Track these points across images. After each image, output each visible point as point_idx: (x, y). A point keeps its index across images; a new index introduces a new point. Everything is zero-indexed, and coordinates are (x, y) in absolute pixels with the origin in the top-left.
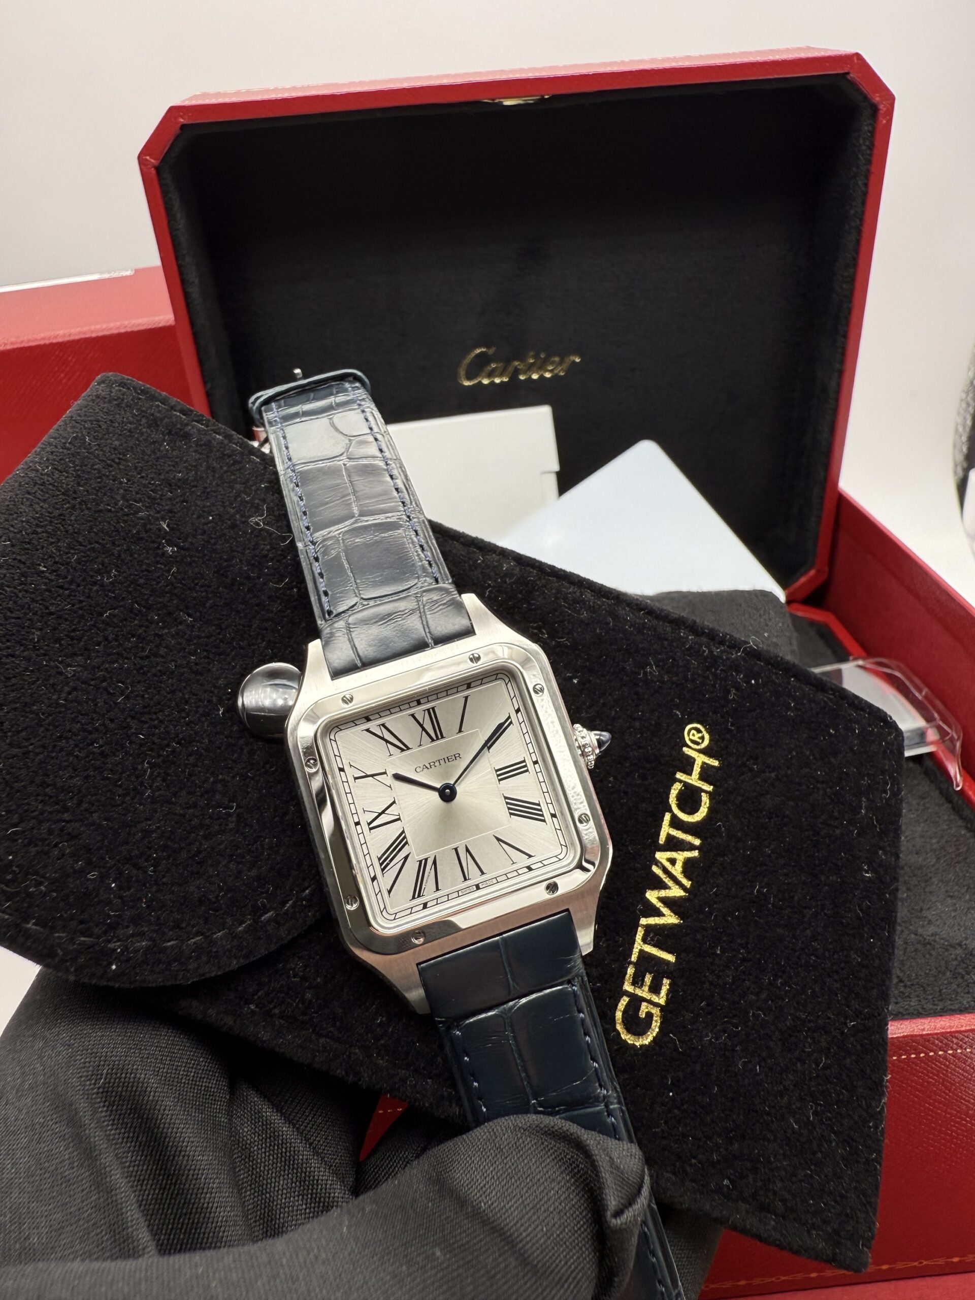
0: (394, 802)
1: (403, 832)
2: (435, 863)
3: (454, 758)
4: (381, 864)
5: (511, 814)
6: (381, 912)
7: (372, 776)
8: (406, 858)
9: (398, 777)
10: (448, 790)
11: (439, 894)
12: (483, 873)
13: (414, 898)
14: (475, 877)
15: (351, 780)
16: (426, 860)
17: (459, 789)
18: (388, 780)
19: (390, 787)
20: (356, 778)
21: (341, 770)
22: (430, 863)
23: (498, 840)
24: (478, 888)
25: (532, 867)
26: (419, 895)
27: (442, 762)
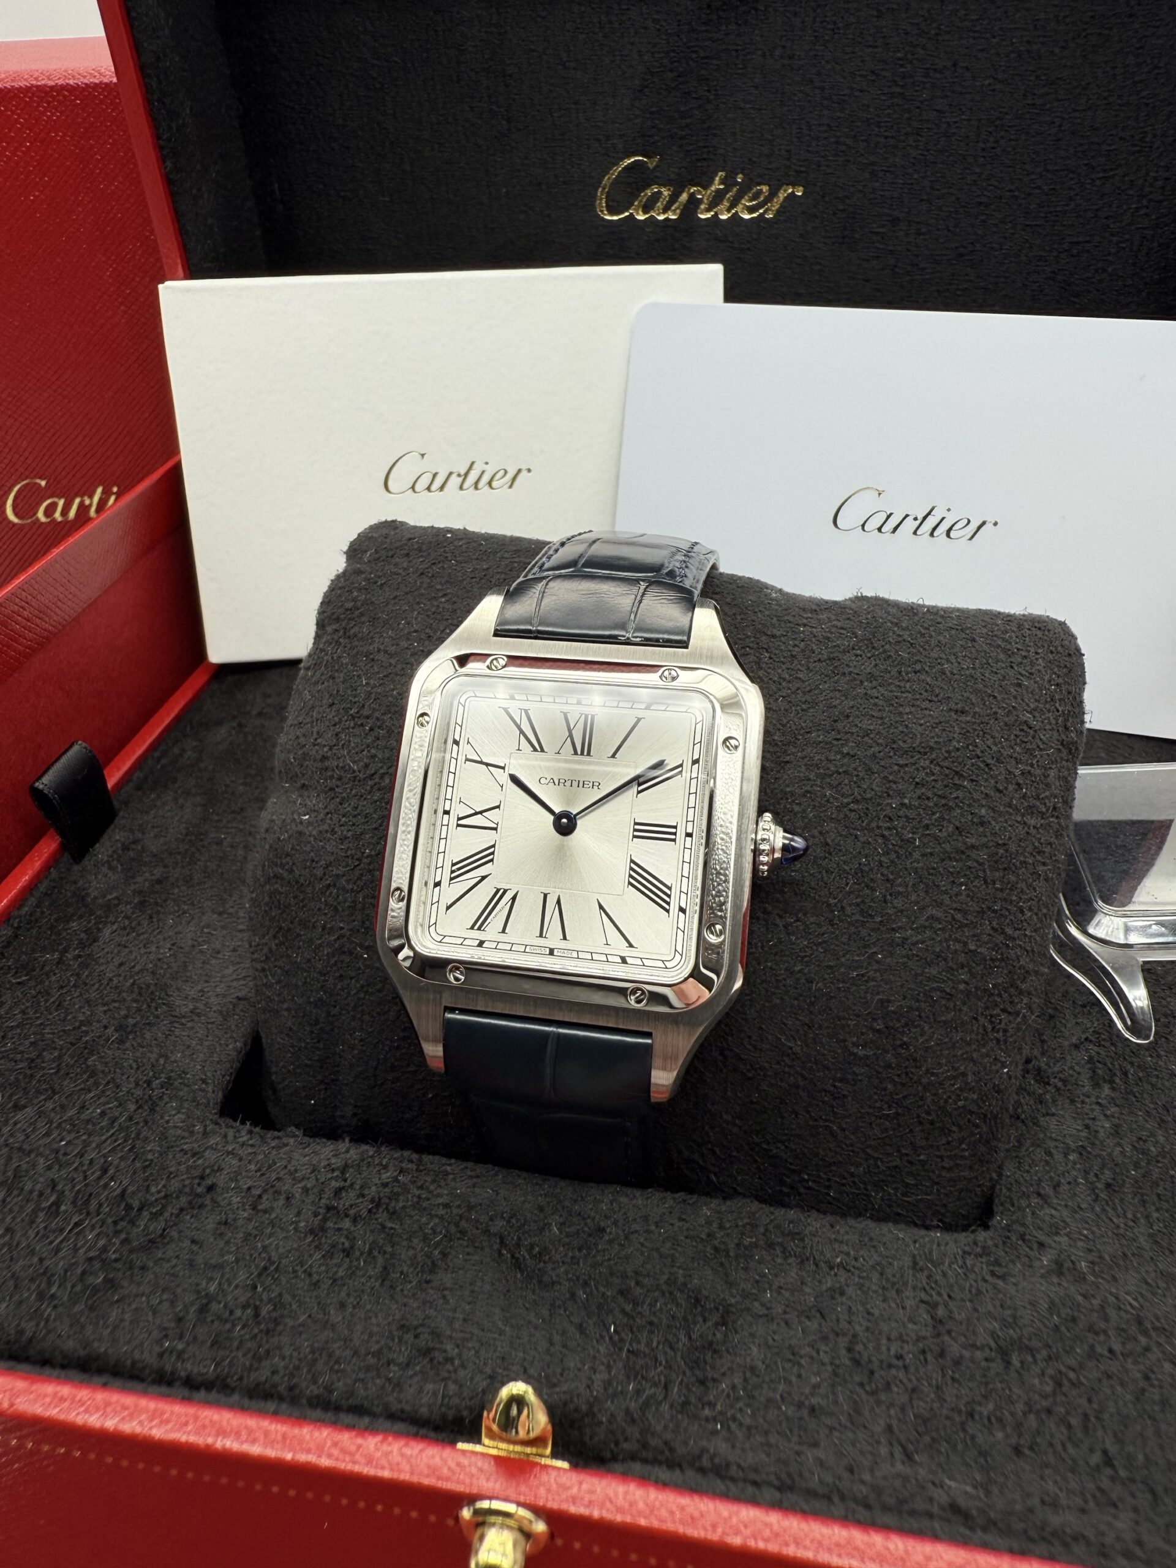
0: (498, 807)
1: (493, 846)
2: (514, 898)
3: (591, 785)
4: (452, 872)
5: (630, 883)
6: (429, 927)
7: (487, 765)
8: (483, 878)
9: (515, 780)
10: (564, 820)
11: (502, 937)
12: (565, 938)
13: (472, 928)
14: (554, 938)
15: (461, 758)
16: (505, 891)
17: (580, 823)
18: (503, 777)
19: (501, 787)
20: (467, 760)
21: (456, 743)
22: (509, 896)
23: (601, 907)
24: (551, 952)
25: (629, 960)
26: (479, 929)
27: (575, 784)
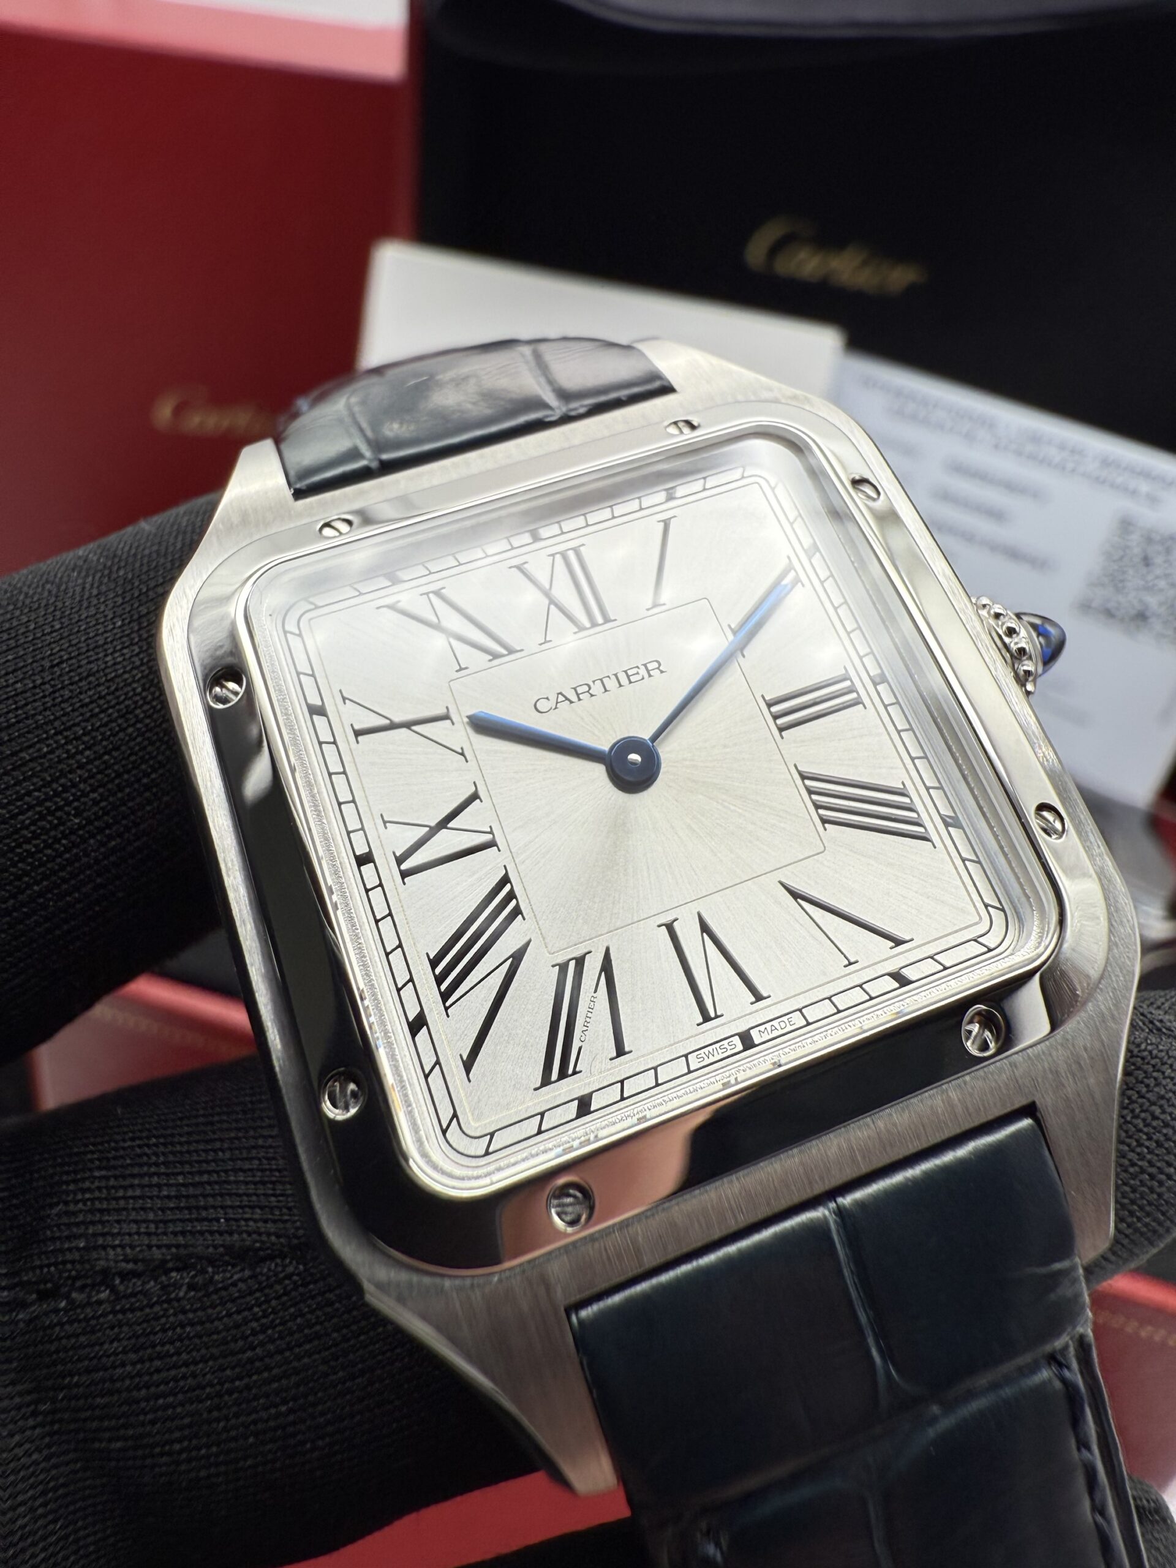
0: (475, 797)
1: (505, 880)
2: (607, 967)
3: (643, 671)
4: (439, 980)
5: (824, 821)
6: (444, 1132)
7: (408, 725)
8: (517, 958)
9: (484, 726)
10: (634, 757)
11: (624, 1066)
12: (759, 997)
13: (546, 1081)
14: (735, 1009)
15: (345, 738)
16: (580, 962)
17: (667, 751)
18: (458, 734)
19: (462, 754)
20: (358, 733)
21: (317, 711)
22: (593, 966)
23: (796, 895)
24: (747, 1041)
25: (909, 973)
26: (563, 1075)
27: (611, 684)
